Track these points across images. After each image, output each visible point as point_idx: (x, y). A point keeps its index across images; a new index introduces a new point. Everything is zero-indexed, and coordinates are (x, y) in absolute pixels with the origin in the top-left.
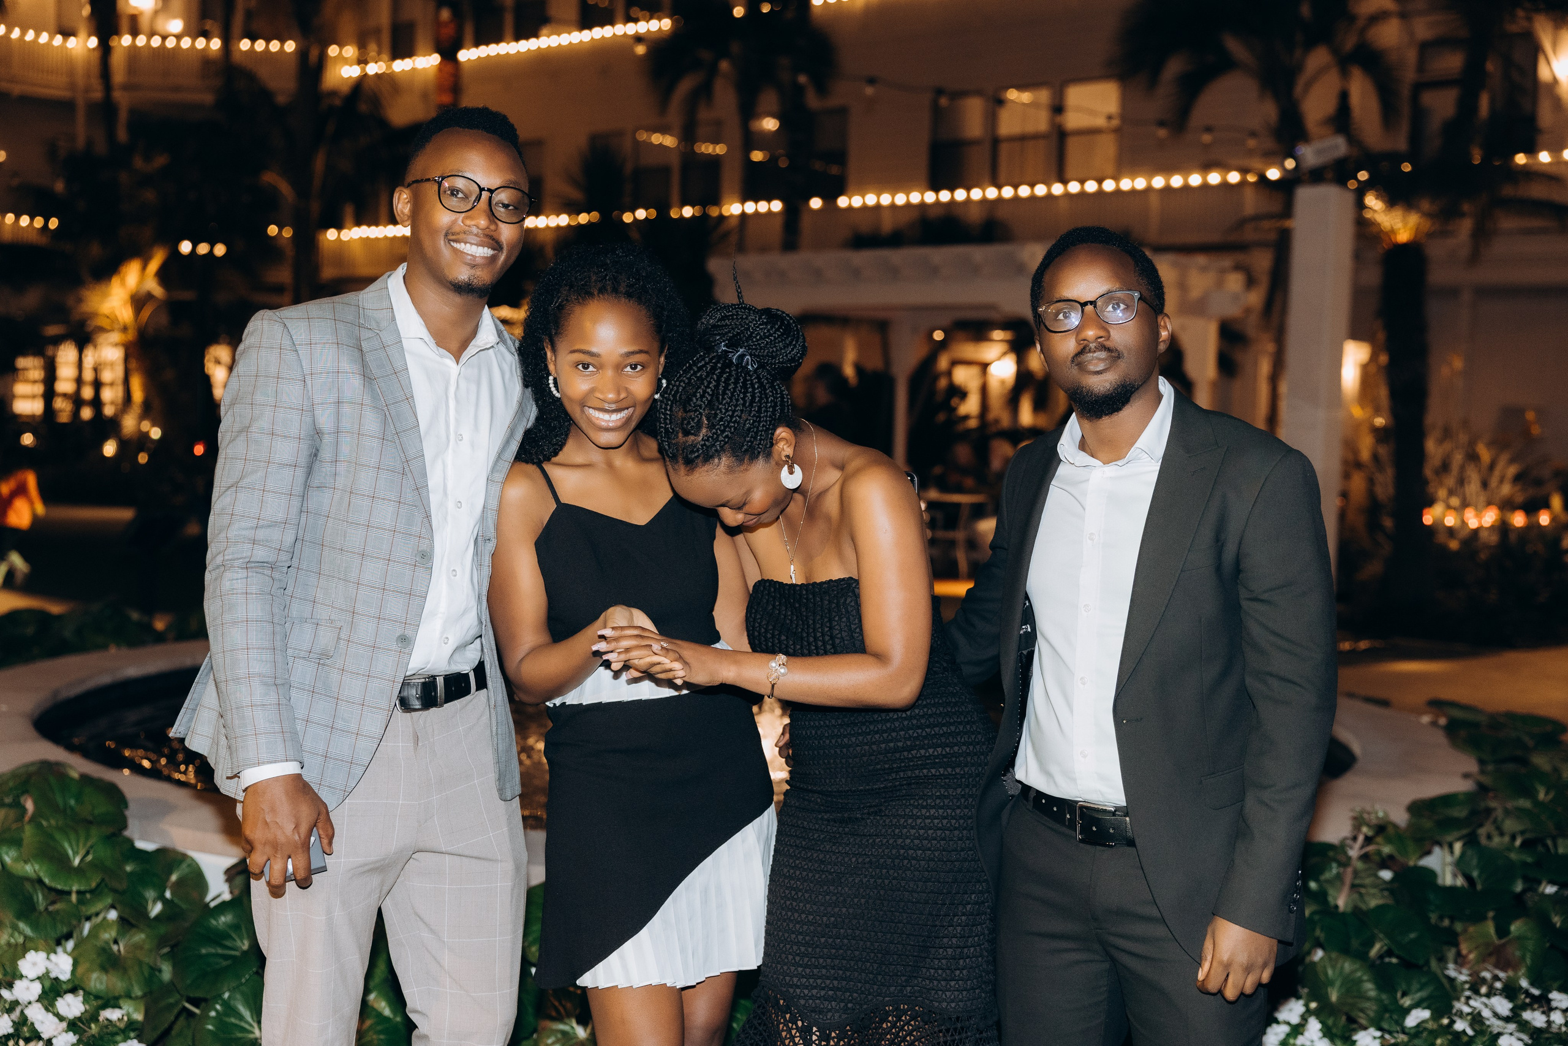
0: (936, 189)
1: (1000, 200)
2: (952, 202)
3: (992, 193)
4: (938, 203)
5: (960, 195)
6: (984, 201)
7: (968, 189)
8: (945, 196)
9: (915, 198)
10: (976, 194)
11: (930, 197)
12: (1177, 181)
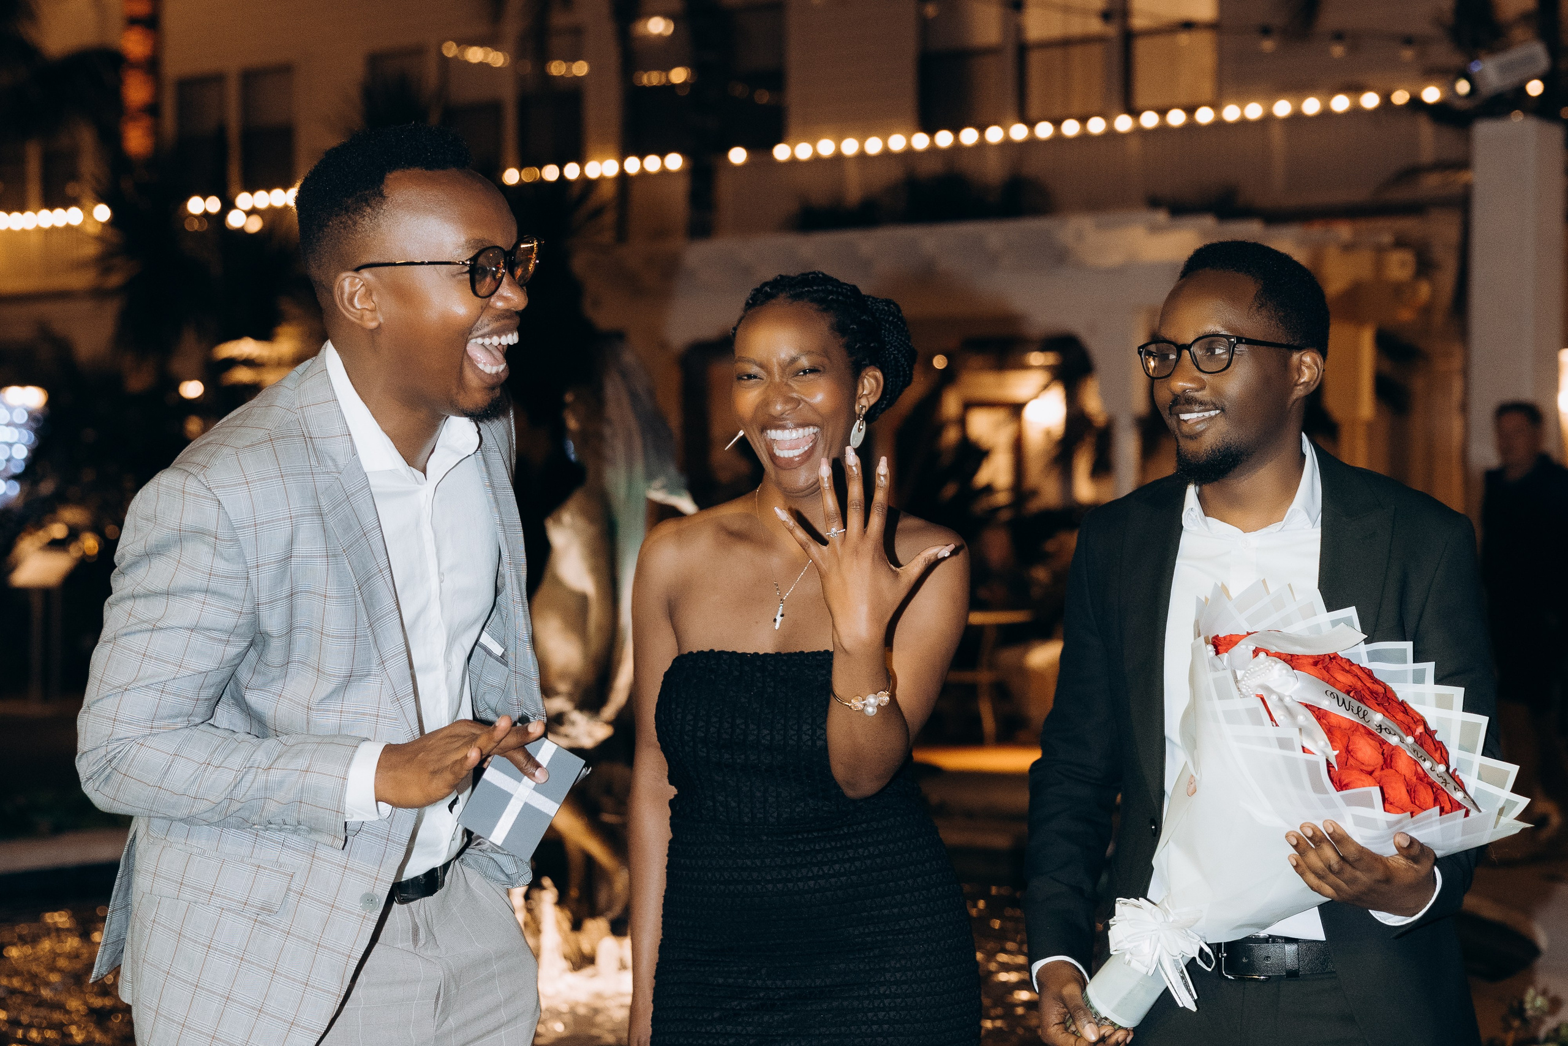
0: (931, 130)
1: (1032, 142)
2: (957, 148)
3: (1019, 132)
4: (933, 150)
5: (969, 136)
6: (1007, 144)
7: (982, 129)
8: (944, 139)
9: (897, 143)
10: (994, 135)
11: (920, 141)
12: (1311, 106)
